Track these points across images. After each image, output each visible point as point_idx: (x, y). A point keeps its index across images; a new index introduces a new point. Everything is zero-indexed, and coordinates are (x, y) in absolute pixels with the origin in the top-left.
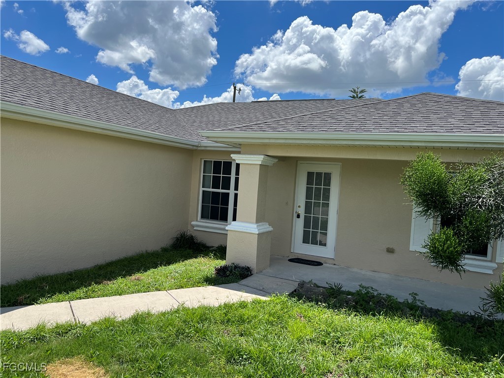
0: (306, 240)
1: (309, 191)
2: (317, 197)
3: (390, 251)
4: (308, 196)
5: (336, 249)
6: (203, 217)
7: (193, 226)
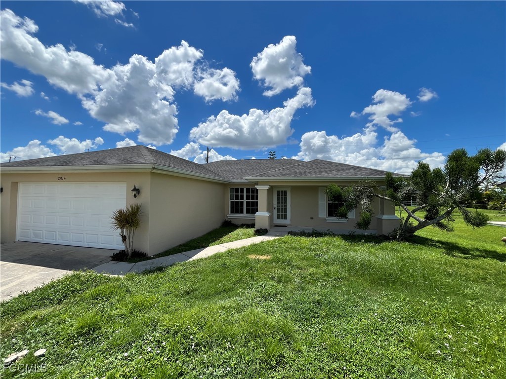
0: (278, 218)
1: (278, 198)
2: (282, 200)
3: (312, 218)
4: (278, 200)
5: (291, 220)
6: (231, 212)
7: (228, 217)
